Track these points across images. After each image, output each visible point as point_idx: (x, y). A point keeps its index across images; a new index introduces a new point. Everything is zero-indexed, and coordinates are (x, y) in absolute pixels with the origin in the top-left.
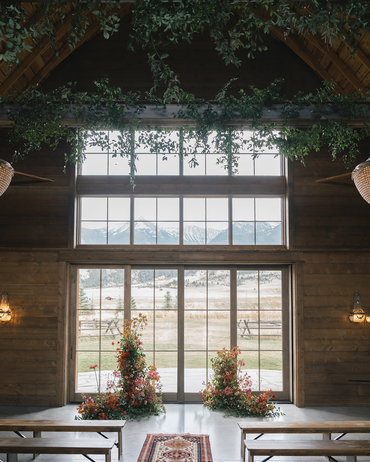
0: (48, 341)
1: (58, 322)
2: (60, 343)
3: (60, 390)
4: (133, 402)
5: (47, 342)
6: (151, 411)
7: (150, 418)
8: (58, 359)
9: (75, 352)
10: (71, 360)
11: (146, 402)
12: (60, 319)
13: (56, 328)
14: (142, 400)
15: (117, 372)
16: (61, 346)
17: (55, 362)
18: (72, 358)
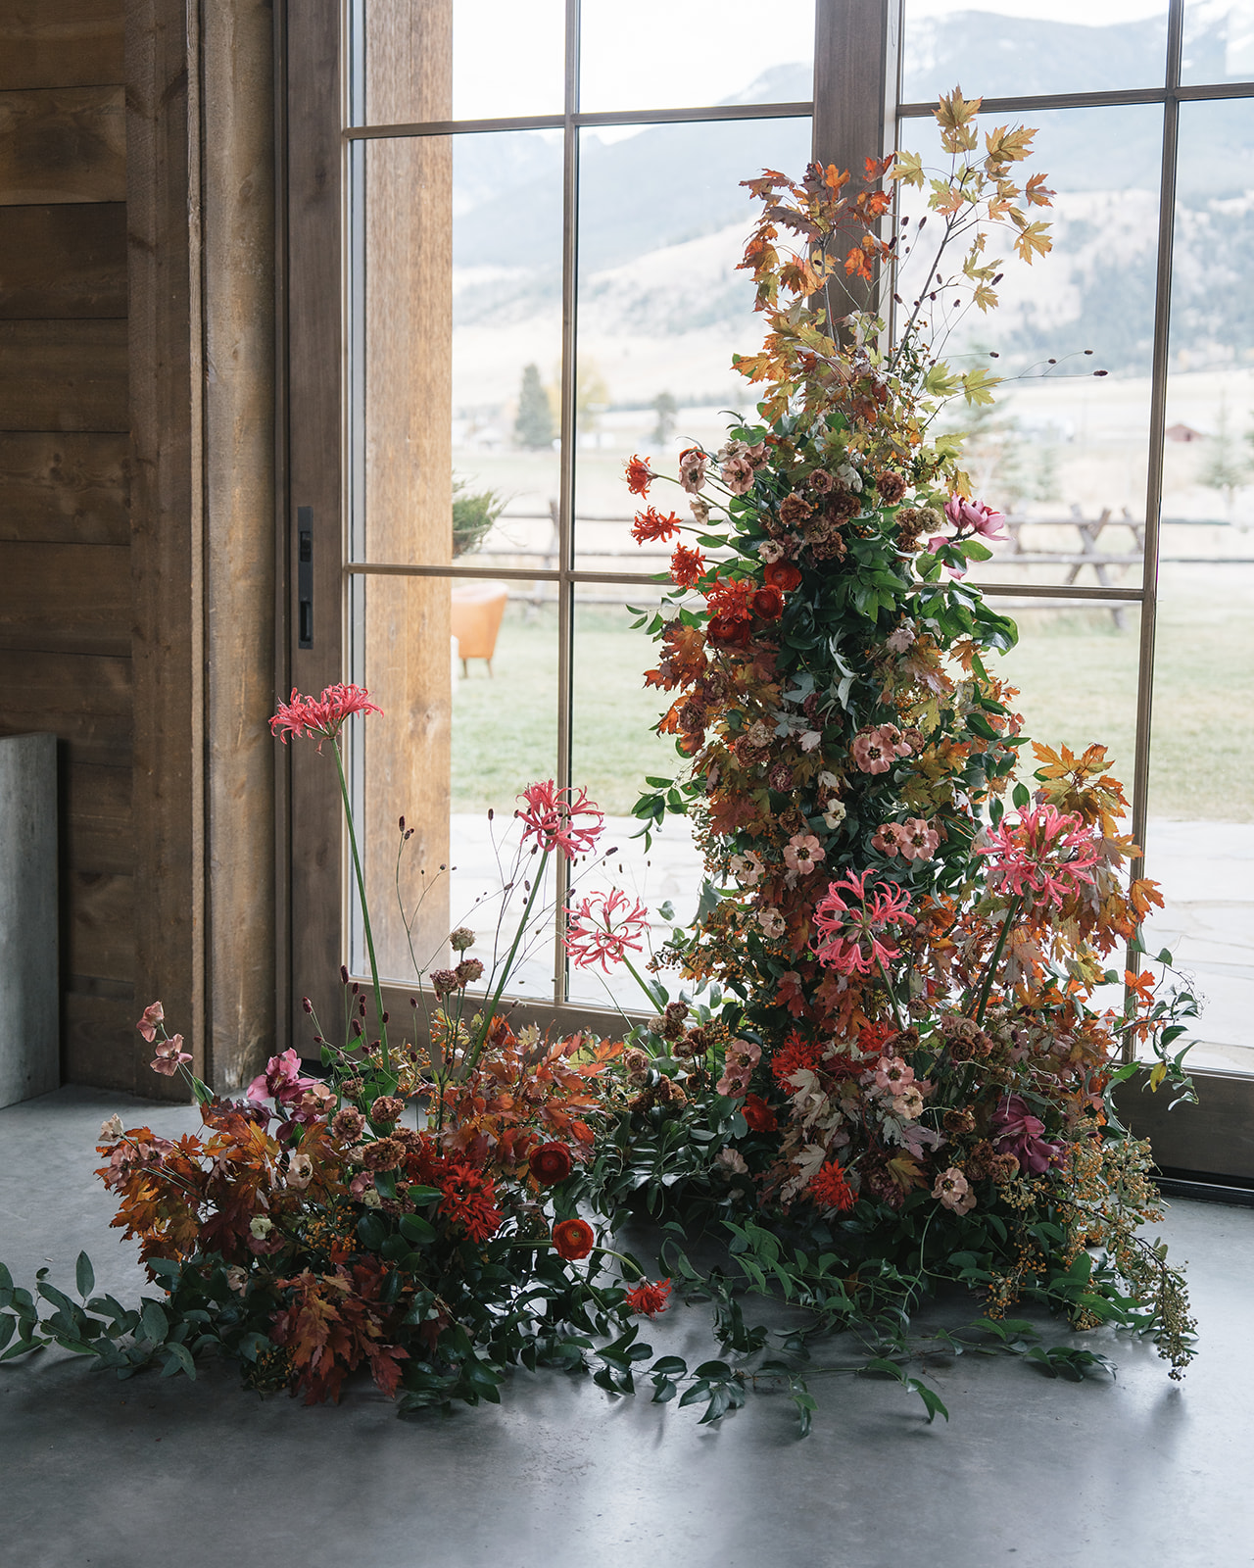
0: (62, 455)
1: (134, 254)
2: (150, 473)
3: (162, 938)
4: (812, 1158)
5: (57, 458)
6: (1004, 1299)
7: (939, 1416)
8: (137, 631)
9: (341, 574)
10: (300, 655)
11: (948, 1185)
12: (148, 218)
13: (117, 313)
14: (918, 1152)
15: (684, 797)
16: (166, 505)
17: (122, 655)
18: (306, 639)
